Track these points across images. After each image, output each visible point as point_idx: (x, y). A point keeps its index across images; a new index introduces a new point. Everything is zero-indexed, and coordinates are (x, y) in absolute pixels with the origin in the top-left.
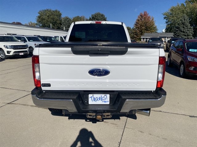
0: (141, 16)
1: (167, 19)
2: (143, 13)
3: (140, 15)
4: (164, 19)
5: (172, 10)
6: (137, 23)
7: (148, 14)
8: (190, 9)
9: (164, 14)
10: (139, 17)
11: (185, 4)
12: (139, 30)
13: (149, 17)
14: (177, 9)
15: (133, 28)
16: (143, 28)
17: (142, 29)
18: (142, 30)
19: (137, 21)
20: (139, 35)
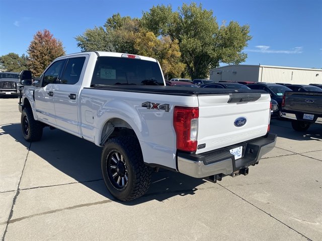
0: (40, 36)
1: (82, 48)
2: (43, 33)
3: (37, 35)
4: (79, 46)
5: (89, 35)
6: (33, 47)
7: (52, 35)
8: (113, 37)
9: (78, 39)
10: (36, 38)
11: (105, 28)
12: (38, 60)
13: (54, 41)
14: (96, 34)
15: (23, 57)
16: (46, 57)
17: (45, 59)
18: (44, 62)
19: (34, 45)
20: (41, 70)
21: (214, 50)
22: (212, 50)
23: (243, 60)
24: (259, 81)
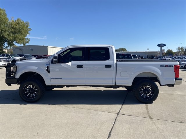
21: (9, 35)
22: (8, 35)
23: (27, 42)
24: (48, 55)
